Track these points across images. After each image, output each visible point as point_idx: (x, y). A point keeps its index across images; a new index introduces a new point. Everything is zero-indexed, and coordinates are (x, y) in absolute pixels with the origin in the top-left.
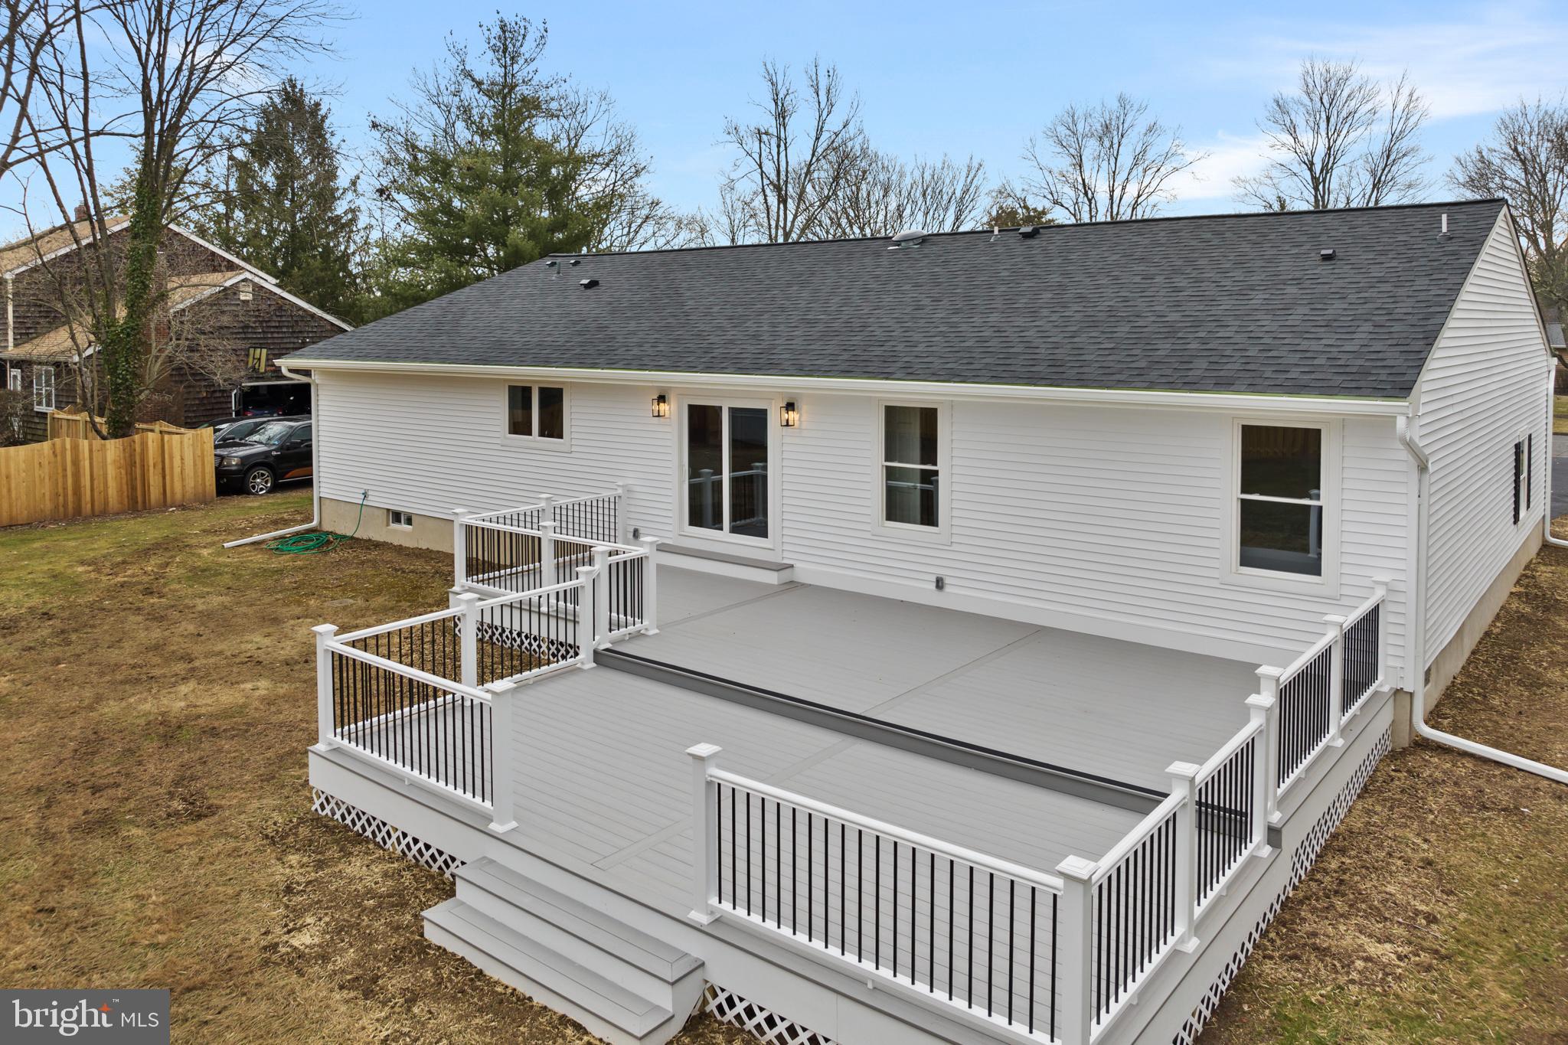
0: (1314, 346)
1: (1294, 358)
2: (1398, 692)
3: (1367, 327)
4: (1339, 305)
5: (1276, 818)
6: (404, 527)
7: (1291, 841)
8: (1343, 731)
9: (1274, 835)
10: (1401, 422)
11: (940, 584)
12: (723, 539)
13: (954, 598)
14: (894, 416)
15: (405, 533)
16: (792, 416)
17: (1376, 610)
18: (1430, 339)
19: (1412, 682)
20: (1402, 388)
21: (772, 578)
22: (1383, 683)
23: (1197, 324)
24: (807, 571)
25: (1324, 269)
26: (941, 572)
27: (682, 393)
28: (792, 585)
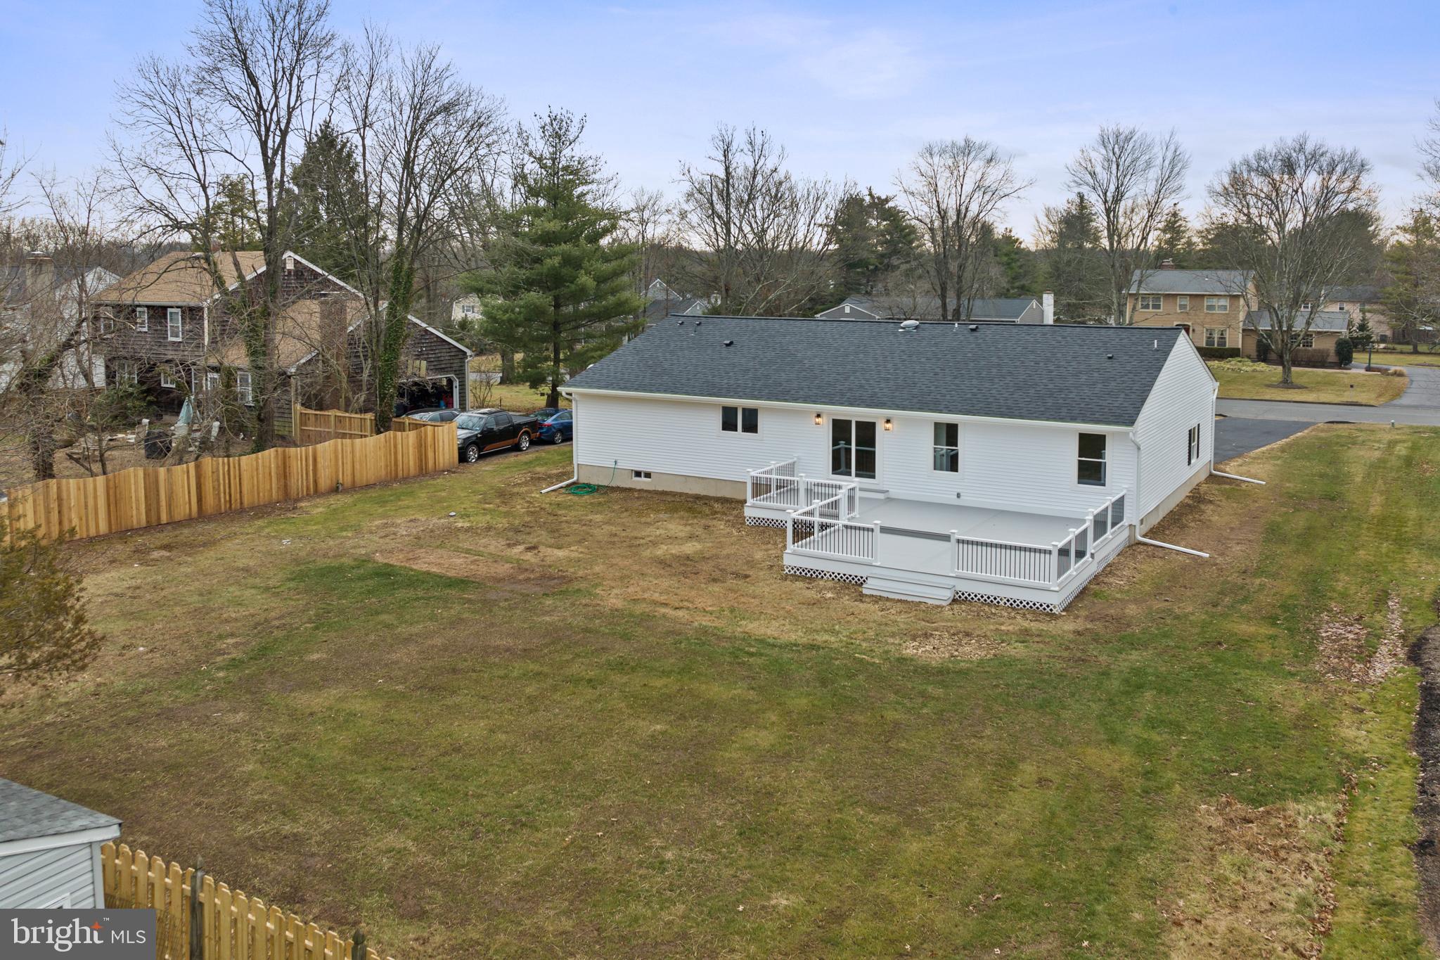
0: (1105, 403)
1: (1097, 409)
2: (1130, 525)
3: (1123, 395)
4: (1113, 384)
5: (1093, 551)
6: (643, 479)
7: (1098, 557)
8: (1112, 534)
9: (1092, 556)
10: (1131, 434)
11: (958, 496)
12: (852, 482)
13: (967, 500)
14: (937, 426)
15: (644, 482)
16: (888, 426)
17: (1123, 498)
18: (1143, 401)
19: (1136, 522)
20: (1131, 422)
21: (881, 496)
22: (1125, 522)
23: (1061, 390)
24: (895, 492)
25: (1108, 364)
26: (959, 491)
27: (829, 414)
28: (889, 500)
